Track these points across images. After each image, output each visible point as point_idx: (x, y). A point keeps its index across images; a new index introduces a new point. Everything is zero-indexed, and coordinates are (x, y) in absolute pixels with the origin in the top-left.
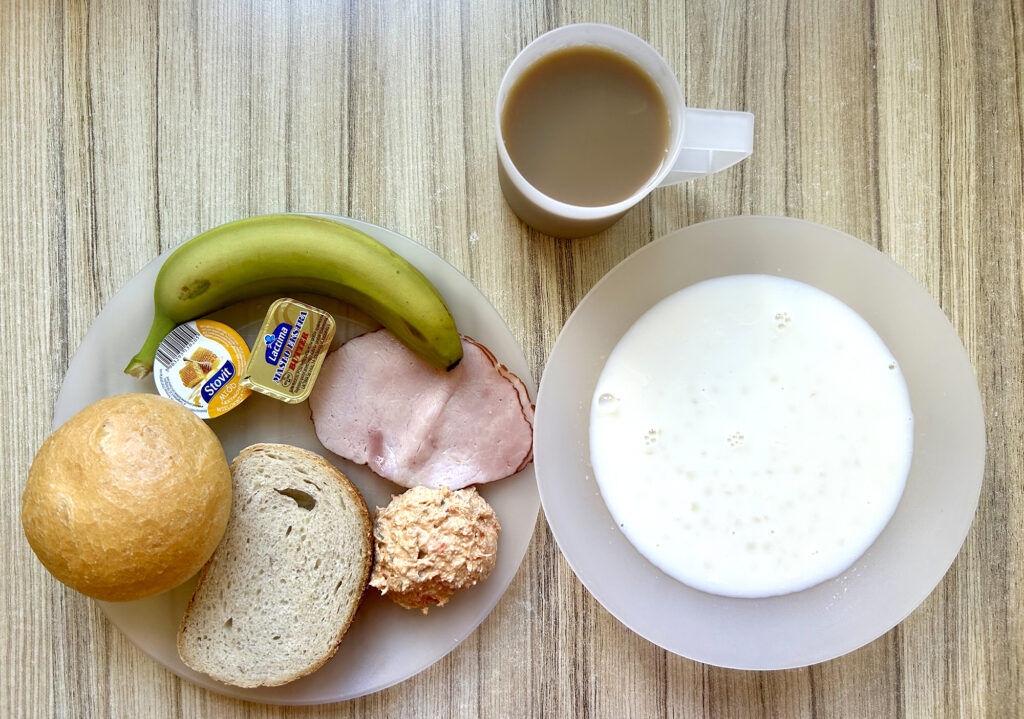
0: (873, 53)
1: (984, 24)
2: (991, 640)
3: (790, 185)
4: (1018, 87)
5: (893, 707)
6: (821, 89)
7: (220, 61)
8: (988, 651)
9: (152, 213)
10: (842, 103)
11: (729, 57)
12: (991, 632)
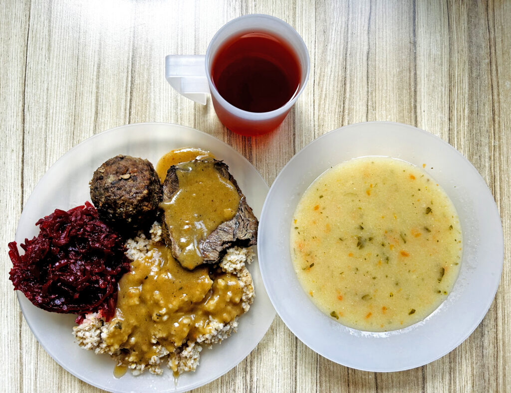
0: (415, 44)
1: (473, 31)
2: (475, 362)
3: (369, 112)
4: (491, 65)
6: (386, 61)
8: (473, 368)
10: (398, 70)
11: (338, 43)
12: (474, 358)
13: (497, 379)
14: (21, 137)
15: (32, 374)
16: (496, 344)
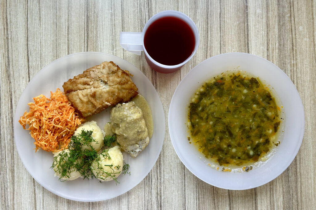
0: (247, 7)
2: (284, 185)
3: (222, 47)
4: (291, 17)
5: (254, 205)
6: (231, 18)
7: (47, 11)
8: (283, 188)
9: (26, 57)
10: (237, 23)
11: (203, 9)
12: (284, 182)
13: (297, 194)
14: (28, 70)
15: (41, 199)
16: (296, 175)
